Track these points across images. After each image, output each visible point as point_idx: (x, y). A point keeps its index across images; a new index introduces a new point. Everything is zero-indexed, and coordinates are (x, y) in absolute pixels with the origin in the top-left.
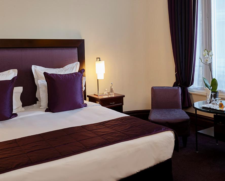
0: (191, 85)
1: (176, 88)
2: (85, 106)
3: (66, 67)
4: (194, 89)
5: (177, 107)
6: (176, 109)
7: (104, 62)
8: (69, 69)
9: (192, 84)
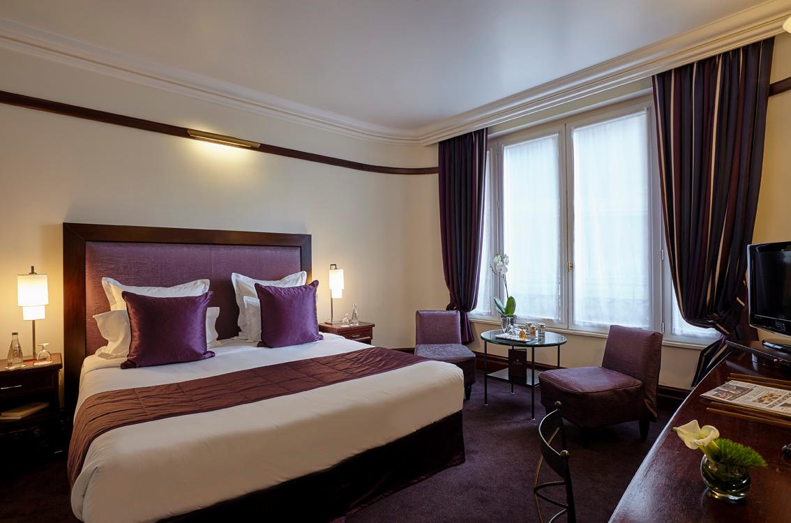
0: (473, 309)
1: (454, 312)
2: (320, 339)
3: (286, 279)
4: (477, 314)
5: (456, 342)
6: (454, 345)
7: (342, 270)
8: (291, 281)
9: (474, 307)
